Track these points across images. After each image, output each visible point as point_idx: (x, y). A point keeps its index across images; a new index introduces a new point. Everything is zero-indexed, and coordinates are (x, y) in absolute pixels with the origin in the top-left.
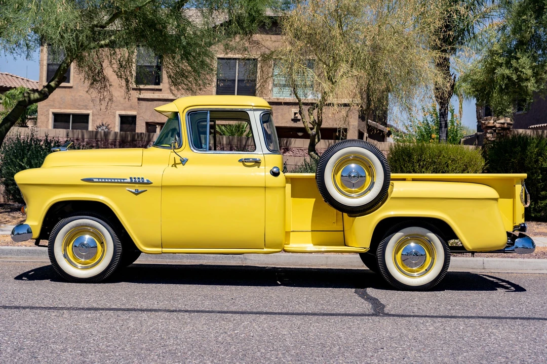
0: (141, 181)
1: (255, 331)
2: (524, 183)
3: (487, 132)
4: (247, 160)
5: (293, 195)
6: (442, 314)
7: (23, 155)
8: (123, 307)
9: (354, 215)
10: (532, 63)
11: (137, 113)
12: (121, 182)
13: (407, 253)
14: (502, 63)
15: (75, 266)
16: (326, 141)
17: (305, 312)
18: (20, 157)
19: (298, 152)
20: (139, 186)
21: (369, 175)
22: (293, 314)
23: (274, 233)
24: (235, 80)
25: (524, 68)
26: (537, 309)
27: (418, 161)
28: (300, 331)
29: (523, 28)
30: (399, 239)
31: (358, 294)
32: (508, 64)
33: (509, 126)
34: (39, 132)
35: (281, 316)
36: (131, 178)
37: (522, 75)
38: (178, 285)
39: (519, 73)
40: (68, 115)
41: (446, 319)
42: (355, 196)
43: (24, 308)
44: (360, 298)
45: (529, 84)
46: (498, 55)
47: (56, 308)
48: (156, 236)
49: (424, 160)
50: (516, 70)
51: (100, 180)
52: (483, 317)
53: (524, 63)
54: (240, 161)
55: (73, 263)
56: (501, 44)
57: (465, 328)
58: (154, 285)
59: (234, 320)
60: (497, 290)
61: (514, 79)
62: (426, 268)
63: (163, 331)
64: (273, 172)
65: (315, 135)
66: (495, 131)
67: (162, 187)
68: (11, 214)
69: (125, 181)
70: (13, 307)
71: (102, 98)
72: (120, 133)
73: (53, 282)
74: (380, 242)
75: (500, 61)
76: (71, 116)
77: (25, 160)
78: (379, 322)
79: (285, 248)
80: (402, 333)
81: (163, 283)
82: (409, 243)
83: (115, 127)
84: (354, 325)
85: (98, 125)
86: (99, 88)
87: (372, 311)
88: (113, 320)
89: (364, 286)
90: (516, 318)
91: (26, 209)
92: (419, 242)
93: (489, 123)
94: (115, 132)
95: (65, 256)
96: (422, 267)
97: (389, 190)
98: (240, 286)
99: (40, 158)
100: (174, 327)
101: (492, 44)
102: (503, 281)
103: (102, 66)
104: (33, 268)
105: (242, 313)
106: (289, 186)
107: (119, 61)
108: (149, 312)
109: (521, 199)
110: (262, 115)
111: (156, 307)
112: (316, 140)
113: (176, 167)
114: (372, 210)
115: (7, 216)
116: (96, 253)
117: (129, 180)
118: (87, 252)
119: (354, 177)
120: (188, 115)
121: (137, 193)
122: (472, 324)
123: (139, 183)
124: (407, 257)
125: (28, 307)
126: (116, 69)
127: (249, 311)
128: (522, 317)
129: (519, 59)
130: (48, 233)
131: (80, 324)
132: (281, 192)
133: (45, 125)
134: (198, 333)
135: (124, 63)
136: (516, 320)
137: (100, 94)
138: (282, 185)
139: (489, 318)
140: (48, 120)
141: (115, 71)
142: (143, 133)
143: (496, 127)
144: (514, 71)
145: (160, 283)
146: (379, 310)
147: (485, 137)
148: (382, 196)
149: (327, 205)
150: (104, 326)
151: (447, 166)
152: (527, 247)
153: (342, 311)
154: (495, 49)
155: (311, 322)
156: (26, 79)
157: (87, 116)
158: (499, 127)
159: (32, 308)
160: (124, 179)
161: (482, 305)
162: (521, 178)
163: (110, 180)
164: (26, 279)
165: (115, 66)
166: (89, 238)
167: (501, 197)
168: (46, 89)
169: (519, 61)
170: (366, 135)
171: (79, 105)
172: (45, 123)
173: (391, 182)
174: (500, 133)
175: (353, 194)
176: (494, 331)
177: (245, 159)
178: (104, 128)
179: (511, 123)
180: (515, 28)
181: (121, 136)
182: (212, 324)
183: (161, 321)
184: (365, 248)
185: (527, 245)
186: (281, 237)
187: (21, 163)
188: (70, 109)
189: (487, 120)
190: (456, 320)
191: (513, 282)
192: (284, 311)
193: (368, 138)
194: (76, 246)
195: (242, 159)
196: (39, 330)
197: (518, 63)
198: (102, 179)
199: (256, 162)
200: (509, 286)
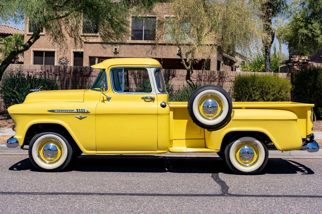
0: (83, 112)
1: (150, 209)
2: (312, 109)
3: (294, 65)
4: (146, 98)
5: (174, 118)
6: (262, 194)
7: (14, 85)
8: (73, 192)
9: (210, 130)
10: (320, 26)
11: (84, 51)
12: (71, 112)
13: (243, 152)
14: (302, 26)
15: (45, 162)
16: (197, 71)
17: (181, 193)
18: (12, 87)
19: (180, 78)
20: (82, 114)
21: (220, 106)
22: (173, 195)
23: (163, 141)
24: (143, 30)
25: (315, 29)
26: (319, 189)
27: (252, 86)
28: (177, 209)
29: (315, 5)
30: (238, 144)
31: (214, 178)
32: (306, 27)
33: (307, 61)
34: (24, 67)
35: (166, 197)
36: (77, 110)
37: (314, 33)
38: (106, 172)
39: (313, 32)
40: (42, 52)
41: (264, 198)
42: (211, 119)
43: (14, 193)
44: (214, 181)
45: (319, 39)
46: (300, 21)
47: (33, 193)
48: (93, 144)
49: (255, 86)
50: (311, 30)
51: (59, 111)
52: (287, 196)
53: (316, 26)
54: (142, 98)
55: (44, 160)
56: (301, 15)
57: (275, 205)
58: (92, 173)
59: (138, 201)
60: (296, 173)
61: (310, 36)
62: (254, 161)
63: (95, 211)
64: (162, 105)
65: (190, 70)
66: (299, 64)
67: (96, 115)
68: (8, 121)
69: (74, 111)
70: (7, 193)
71: (61, 47)
72: (73, 67)
73: (32, 172)
74: (226, 146)
75: (301, 25)
76: (44, 53)
77: (16, 88)
78: (224, 201)
79: (170, 150)
80: (237, 210)
81: (97, 172)
82: (244, 146)
83: (70, 59)
84: (209, 204)
85: (61, 58)
86: (59, 41)
87: (221, 192)
88: (66, 203)
89: (217, 172)
90: (306, 196)
91: (15, 129)
92: (250, 145)
93: (295, 60)
94: (70, 67)
95: (39, 156)
96: (252, 160)
97: (232, 115)
98: (143, 173)
99: (24, 87)
100: (102, 207)
101: (297, 14)
102: (301, 165)
103: (61, 28)
104: (20, 160)
105: (143, 195)
106: (172, 113)
107: (71, 27)
108: (88, 196)
109: (311, 119)
110: (155, 70)
111: (92, 191)
112: (191, 73)
113: (104, 102)
114: (221, 127)
115: (5, 122)
116: (57, 154)
117: (76, 111)
118: (52, 153)
119: (211, 107)
120: (111, 71)
121: (81, 118)
122: (280, 201)
123: (82, 112)
124: (242, 154)
125: (16, 193)
126: (69, 32)
127: (147, 193)
128: (310, 195)
129: (313, 24)
130: (29, 141)
131: (46, 206)
132: (167, 117)
133: (28, 58)
134: (116, 212)
135: (74, 28)
136: (306, 198)
137: (60, 45)
138: (168, 113)
139: (290, 196)
140: (31, 55)
141: (68, 33)
142: (87, 67)
143: (299, 62)
144: (310, 31)
145: (95, 171)
146: (225, 191)
147: (293, 68)
148: (228, 119)
149: (194, 124)
150: (61, 207)
151: (269, 89)
152: (314, 148)
153: (203, 192)
154: (298, 17)
155: (184, 201)
156: (17, 28)
157: (54, 52)
158: (301, 62)
159: (19, 193)
160: (73, 110)
161: (287, 186)
162: (311, 107)
163: (65, 111)
164: (15, 169)
165: (68, 30)
166: (53, 146)
167: (299, 117)
168: (28, 44)
169: (313, 25)
170: (222, 62)
171: (49, 46)
172: (29, 57)
173: (233, 109)
174: (302, 66)
175: (210, 118)
176: (292, 207)
177: (145, 97)
178: (64, 59)
179: (309, 59)
180: (310, 5)
181: (74, 69)
182: (125, 205)
183: (95, 202)
184: (217, 150)
185: (314, 147)
186: (167, 143)
187: (13, 90)
188: (43, 48)
189: (294, 58)
190: (270, 198)
191: (307, 166)
192: (168, 193)
193: (223, 65)
194: (45, 150)
195: (144, 97)
196: (22, 212)
197: (312, 26)
198: (60, 110)
199: (152, 99)
200: (304, 169)
